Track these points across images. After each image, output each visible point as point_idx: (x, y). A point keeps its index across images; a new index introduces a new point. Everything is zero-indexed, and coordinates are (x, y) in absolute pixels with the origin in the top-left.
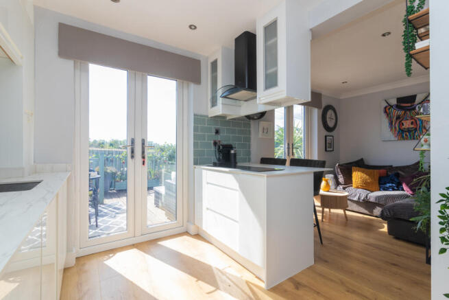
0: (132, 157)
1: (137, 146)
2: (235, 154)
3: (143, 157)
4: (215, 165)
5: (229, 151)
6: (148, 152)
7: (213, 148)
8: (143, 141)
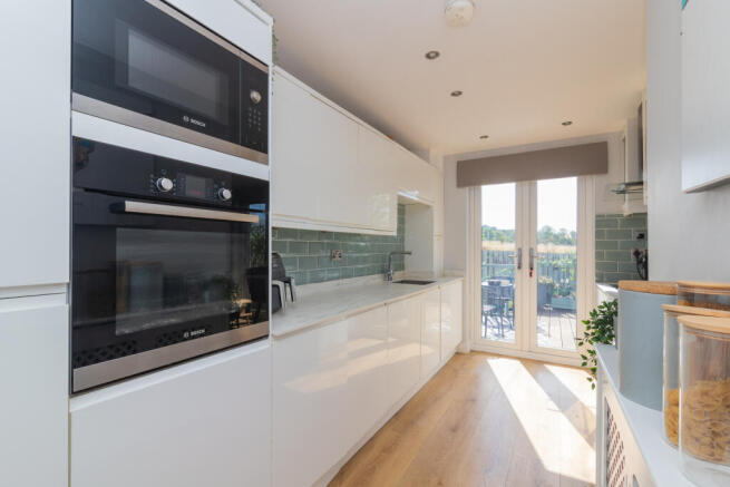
0: (519, 268)
3: (531, 269)
7: (633, 261)
8: (531, 250)
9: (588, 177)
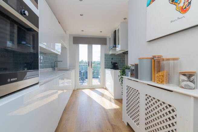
0: (89, 66)
1: (90, 63)
2: (117, 66)
3: (91, 66)
4: (111, 69)
5: (115, 65)
6: (93, 65)
7: (111, 64)
8: (91, 62)
9: (103, 45)
